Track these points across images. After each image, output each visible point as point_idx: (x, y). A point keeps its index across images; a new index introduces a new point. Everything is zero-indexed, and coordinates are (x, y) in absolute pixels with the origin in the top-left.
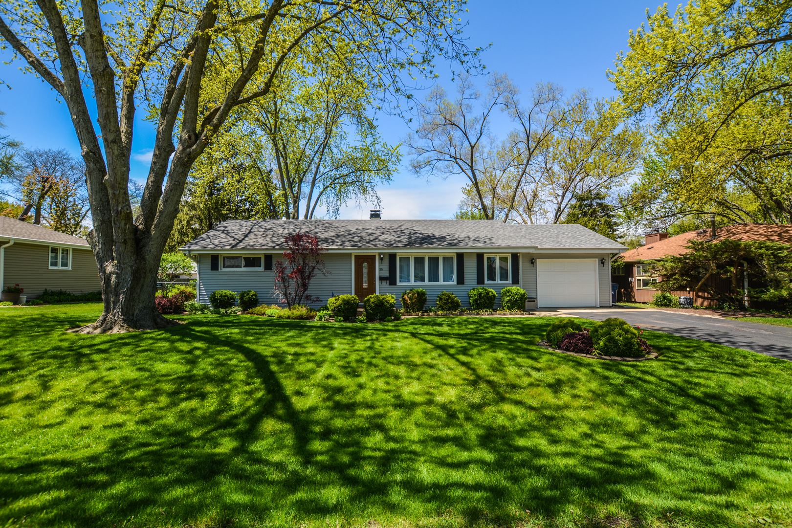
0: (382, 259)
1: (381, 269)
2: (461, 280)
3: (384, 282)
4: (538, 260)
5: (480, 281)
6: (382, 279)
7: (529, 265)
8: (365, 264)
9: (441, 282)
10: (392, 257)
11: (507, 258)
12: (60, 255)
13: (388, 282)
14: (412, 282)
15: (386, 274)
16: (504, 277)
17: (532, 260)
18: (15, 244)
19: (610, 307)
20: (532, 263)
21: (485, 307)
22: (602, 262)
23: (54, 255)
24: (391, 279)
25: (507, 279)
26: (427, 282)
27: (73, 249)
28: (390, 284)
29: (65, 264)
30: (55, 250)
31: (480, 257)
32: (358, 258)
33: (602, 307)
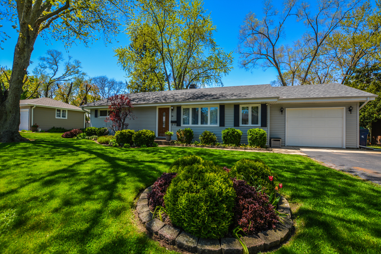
0: (172, 110)
1: (172, 116)
2: (222, 124)
3: (174, 124)
4: (286, 109)
5: (236, 124)
6: (172, 122)
7: (278, 113)
8: (164, 113)
9: (209, 125)
10: (179, 108)
11: (257, 107)
12: (61, 113)
13: (176, 124)
14: (190, 125)
15: (175, 119)
16: (255, 121)
17: (282, 109)
18: (36, 107)
19: (357, 149)
20: (282, 111)
21: (231, 143)
22: (350, 109)
23: (58, 112)
24: (178, 123)
25: (257, 123)
26: (199, 125)
27: (68, 110)
28: (177, 126)
29: (64, 116)
30: (59, 110)
31: (236, 107)
32: (160, 109)
33: (348, 148)
